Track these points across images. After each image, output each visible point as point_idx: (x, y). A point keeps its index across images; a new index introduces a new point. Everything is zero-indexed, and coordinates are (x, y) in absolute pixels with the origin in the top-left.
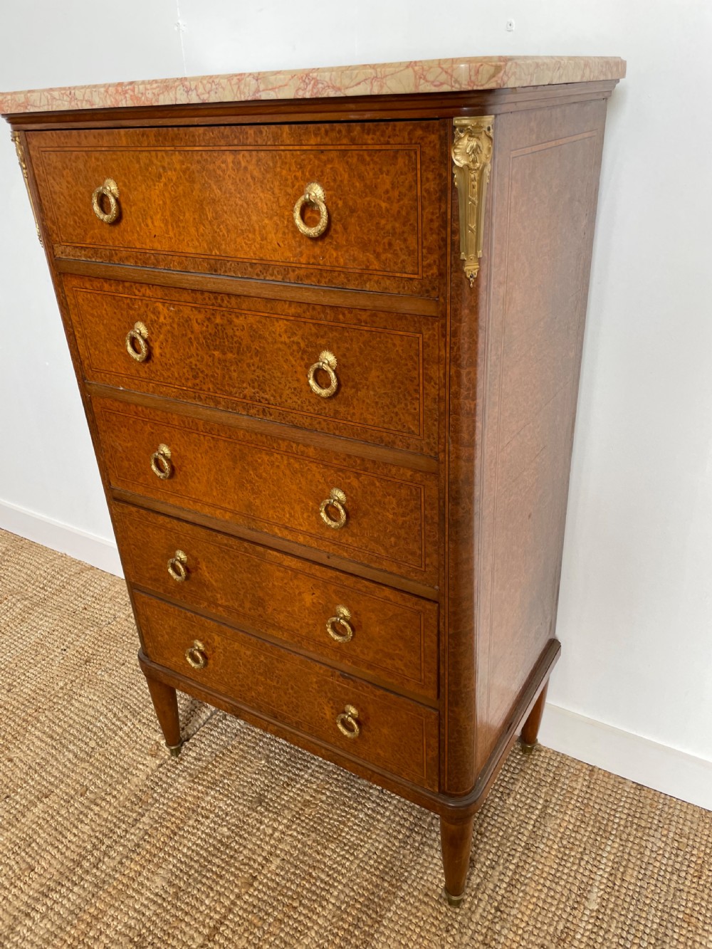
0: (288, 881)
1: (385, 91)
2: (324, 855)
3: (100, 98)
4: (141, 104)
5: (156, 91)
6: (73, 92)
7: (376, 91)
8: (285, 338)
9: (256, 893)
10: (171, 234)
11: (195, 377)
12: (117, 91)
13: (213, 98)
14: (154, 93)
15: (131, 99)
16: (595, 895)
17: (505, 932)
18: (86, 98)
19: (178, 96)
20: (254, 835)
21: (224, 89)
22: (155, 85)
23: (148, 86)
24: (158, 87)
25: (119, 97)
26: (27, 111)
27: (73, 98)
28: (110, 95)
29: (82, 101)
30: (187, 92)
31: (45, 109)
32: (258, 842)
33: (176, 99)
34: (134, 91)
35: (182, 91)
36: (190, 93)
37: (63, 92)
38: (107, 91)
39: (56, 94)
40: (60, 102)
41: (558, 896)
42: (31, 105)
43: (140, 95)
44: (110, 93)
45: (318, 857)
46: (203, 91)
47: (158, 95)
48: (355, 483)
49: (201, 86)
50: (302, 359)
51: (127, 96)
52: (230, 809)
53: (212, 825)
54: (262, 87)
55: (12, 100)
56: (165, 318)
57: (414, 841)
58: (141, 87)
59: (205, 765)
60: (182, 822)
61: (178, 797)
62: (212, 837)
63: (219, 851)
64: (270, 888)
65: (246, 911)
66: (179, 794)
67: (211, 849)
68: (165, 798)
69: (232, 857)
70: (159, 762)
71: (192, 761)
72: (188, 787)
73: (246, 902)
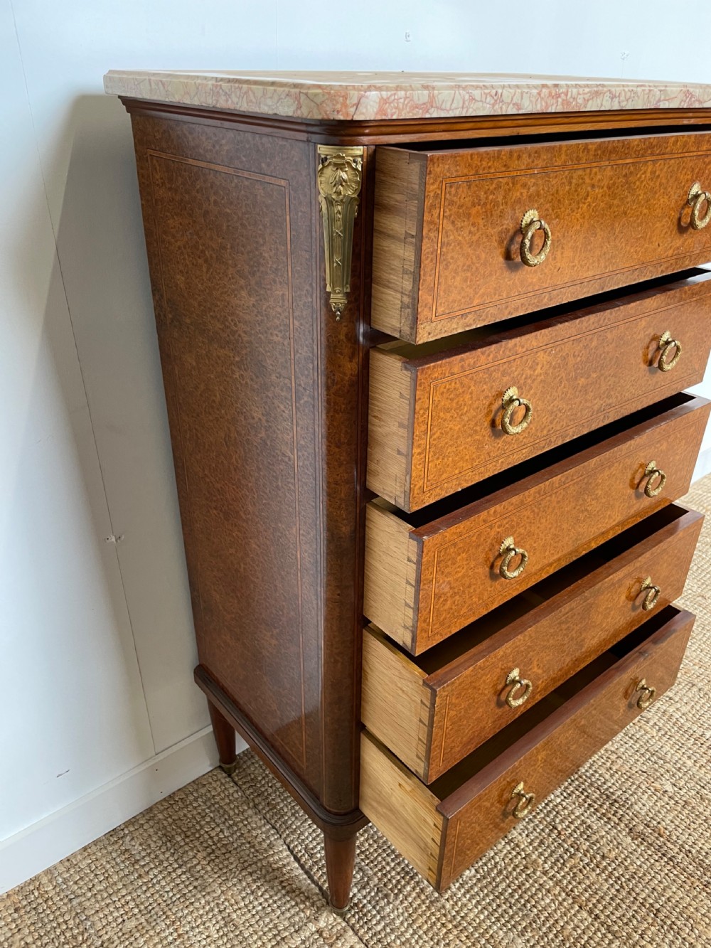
3: (531, 101)
5: (587, 97)
6: (500, 91)
9: (543, 858)
12: (550, 93)
14: (584, 99)
15: (562, 104)
18: (514, 101)
19: (604, 103)
21: (638, 97)
22: (587, 90)
23: (581, 91)
24: (590, 92)
25: (551, 101)
26: (427, 116)
27: (498, 98)
28: (542, 99)
29: (509, 104)
30: (612, 99)
31: (457, 113)
33: (602, 105)
34: (567, 95)
35: (608, 98)
36: (614, 100)
37: (486, 91)
38: (539, 94)
39: (477, 93)
40: (481, 104)
42: (437, 108)
43: (571, 100)
44: (542, 95)
46: (624, 99)
47: (588, 100)
49: (623, 93)
51: (560, 100)
54: (662, 98)
55: (406, 98)
58: (575, 91)
59: (376, 880)
60: (445, 915)
61: (410, 915)
62: (472, 888)
63: (491, 883)
64: (539, 846)
65: (561, 869)
66: (406, 914)
67: (486, 891)
68: (406, 931)
69: (500, 872)
70: (351, 933)
71: (364, 893)
72: (402, 902)
73: (552, 868)
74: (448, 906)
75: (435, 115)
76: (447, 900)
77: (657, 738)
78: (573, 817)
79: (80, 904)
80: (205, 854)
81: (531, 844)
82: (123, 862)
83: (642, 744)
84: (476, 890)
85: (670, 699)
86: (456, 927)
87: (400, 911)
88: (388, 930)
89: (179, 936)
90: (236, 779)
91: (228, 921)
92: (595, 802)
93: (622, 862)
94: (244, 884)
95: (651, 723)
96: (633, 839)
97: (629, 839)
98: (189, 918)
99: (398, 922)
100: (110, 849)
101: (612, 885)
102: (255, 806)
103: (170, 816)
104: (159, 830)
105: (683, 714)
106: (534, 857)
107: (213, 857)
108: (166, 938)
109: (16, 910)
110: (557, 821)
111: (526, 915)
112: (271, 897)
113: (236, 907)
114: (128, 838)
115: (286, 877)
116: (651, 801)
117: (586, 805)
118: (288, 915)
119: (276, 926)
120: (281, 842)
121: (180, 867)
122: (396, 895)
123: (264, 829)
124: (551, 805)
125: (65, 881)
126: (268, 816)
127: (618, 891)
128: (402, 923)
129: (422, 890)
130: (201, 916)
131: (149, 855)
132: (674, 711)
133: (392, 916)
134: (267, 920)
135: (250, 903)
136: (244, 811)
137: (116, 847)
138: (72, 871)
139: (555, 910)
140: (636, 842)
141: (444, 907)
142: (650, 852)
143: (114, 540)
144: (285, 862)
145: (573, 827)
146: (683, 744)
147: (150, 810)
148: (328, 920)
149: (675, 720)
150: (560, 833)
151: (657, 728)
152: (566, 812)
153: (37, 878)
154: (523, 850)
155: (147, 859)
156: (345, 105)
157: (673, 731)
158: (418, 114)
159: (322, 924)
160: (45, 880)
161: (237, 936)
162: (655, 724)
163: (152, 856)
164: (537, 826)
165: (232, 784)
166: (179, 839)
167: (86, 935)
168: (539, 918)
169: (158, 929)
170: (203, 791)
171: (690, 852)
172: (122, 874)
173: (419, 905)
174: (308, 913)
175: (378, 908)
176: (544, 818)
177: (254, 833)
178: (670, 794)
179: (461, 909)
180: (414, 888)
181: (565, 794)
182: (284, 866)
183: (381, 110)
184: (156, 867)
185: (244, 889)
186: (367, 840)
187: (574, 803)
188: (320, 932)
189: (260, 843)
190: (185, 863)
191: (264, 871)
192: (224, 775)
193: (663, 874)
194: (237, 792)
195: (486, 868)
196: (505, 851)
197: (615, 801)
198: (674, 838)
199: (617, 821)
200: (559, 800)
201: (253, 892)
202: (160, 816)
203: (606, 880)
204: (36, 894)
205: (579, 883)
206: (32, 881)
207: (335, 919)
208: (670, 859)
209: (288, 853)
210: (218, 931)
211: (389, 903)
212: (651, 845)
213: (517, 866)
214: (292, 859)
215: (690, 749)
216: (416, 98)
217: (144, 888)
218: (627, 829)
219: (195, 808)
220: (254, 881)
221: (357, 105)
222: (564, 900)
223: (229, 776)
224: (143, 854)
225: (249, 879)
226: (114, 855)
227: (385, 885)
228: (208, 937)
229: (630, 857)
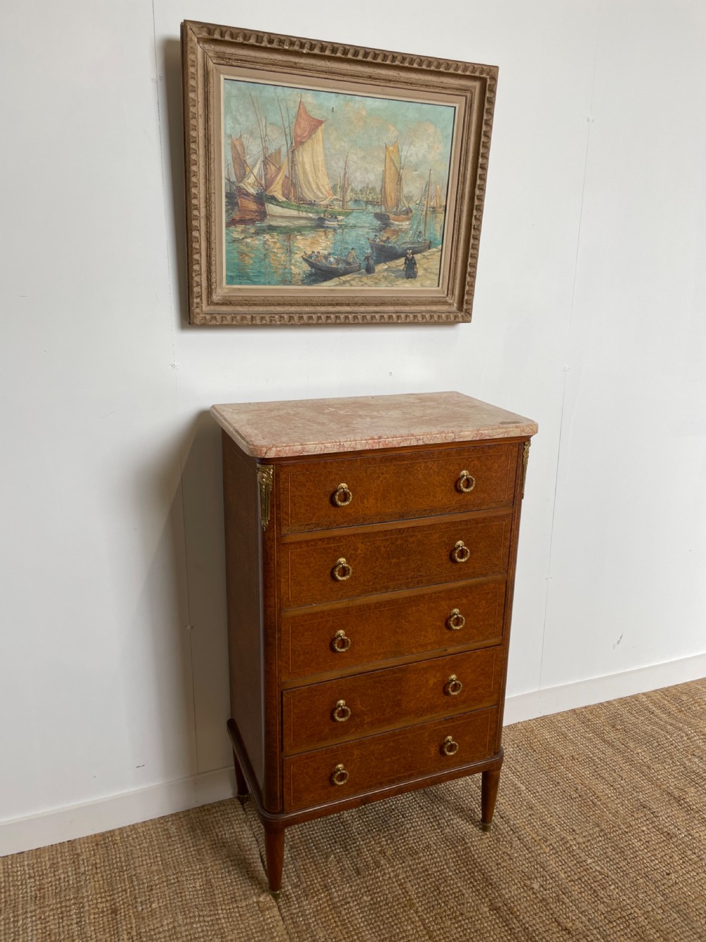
0: (424, 887)
1: (509, 436)
2: (423, 862)
4: (389, 447)
6: (342, 443)
7: (506, 436)
8: (438, 541)
9: (420, 904)
10: (379, 505)
11: (375, 579)
12: (374, 441)
13: (431, 442)
14: (398, 442)
15: (383, 445)
16: (519, 785)
17: (515, 822)
18: (351, 446)
19: (412, 443)
20: (382, 886)
21: (438, 439)
23: (395, 439)
24: (401, 439)
25: (375, 445)
27: (342, 445)
28: (369, 444)
29: (348, 448)
30: (418, 440)
31: (318, 453)
32: (388, 887)
35: (415, 440)
39: (329, 445)
40: (331, 449)
41: (511, 795)
42: (308, 451)
43: (389, 443)
45: (422, 865)
46: (427, 439)
47: (400, 443)
48: (464, 601)
50: (445, 548)
52: (354, 888)
53: (355, 903)
54: (457, 437)
55: (290, 449)
56: (362, 550)
57: (443, 823)
59: (305, 885)
60: (339, 917)
61: (317, 911)
62: (364, 907)
63: (378, 908)
64: (422, 896)
65: (429, 913)
66: (315, 909)
67: (372, 912)
68: (310, 918)
69: (387, 904)
70: (276, 909)
71: (294, 890)
72: (315, 901)
73: (423, 911)
74: (343, 912)
75: (306, 454)
76: (345, 909)
77: (548, 854)
78: (455, 886)
79: (131, 850)
80: (210, 843)
81: (417, 894)
82: (163, 835)
83: (534, 855)
84: (366, 909)
85: (574, 831)
86: (343, 925)
87: (312, 906)
88: (300, 914)
89: (178, 881)
90: (246, 807)
91: (208, 882)
92: (476, 881)
93: (474, 922)
94: (225, 865)
95: (548, 843)
96: (490, 910)
97: (487, 909)
98: (187, 874)
99: (308, 912)
100: (158, 826)
101: (459, 932)
102: (251, 826)
103: (198, 818)
104: (189, 823)
105: (578, 844)
106: (415, 901)
107: (214, 846)
108: (170, 880)
109: (97, 845)
110: (443, 885)
111: (391, 931)
112: (239, 877)
113: (216, 876)
114: (170, 823)
115: (252, 869)
116: (517, 891)
117: (469, 882)
118: (244, 889)
119: (234, 893)
120: (257, 849)
121: (193, 846)
122: (313, 897)
123: (250, 840)
124: (444, 875)
125: (128, 836)
126: (256, 833)
127: (461, 936)
128: (310, 914)
129: (331, 899)
130: (194, 875)
131: (178, 835)
132: (571, 840)
133: (306, 908)
134: (231, 888)
135: (225, 877)
136: (243, 826)
137: (162, 826)
138: (133, 832)
139: (411, 935)
140: (492, 913)
141: (340, 912)
142: (498, 921)
143: (189, 628)
144: (255, 860)
145: (451, 892)
146: (566, 863)
147: (188, 810)
148: (265, 898)
149: (568, 845)
150: (440, 893)
151: (551, 847)
152: (452, 882)
153: (113, 831)
154: (409, 896)
155: (177, 838)
156: (261, 453)
157: (564, 853)
158: (297, 454)
159: (261, 899)
160: (117, 833)
161: (210, 892)
162: (551, 844)
163: (181, 837)
164: (427, 885)
165: (241, 809)
166: (199, 831)
167: (129, 867)
168: (398, 936)
169: (168, 874)
170: (223, 808)
171: (528, 928)
172: (160, 841)
173: (325, 907)
174: (256, 891)
175: (299, 901)
176: (434, 882)
177: (243, 841)
178: (535, 891)
179: (351, 917)
180: (326, 896)
181: (457, 871)
182: (253, 862)
183: (276, 455)
184: (180, 843)
185: (225, 868)
186: (310, 863)
187: (460, 878)
188: (258, 903)
189: (244, 846)
190: (197, 845)
191: (240, 862)
192: (239, 803)
193: (499, 936)
194: (243, 814)
195: (379, 899)
196: (396, 893)
197: (491, 884)
198: (521, 917)
199: (484, 896)
200: (451, 874)
201: (229, 872)
202: (192, 816)
203: (456, 928)
204: (110, 839)
205: (437, 924)
206: (110, 831)
207: (270, 899)
208: (510, 929)
209: (259, 856)
210: (200, 886)
211: (307, 899)
212: (501, 917)
213: (400, 904)
214: (260, 860)
215: (569, 867)
216: (295, 449)
217: (169, 852)
218: (489, 903)
219: (215, 817)
220: (232, 866)
221: (266, 453)
222: (421, 931)
223: (242, 804)
224: (176, 834)
225: (229, 863)
226: (159, 830)
227: (310, 890)
228: (194, 887)
229: (481, 920)
